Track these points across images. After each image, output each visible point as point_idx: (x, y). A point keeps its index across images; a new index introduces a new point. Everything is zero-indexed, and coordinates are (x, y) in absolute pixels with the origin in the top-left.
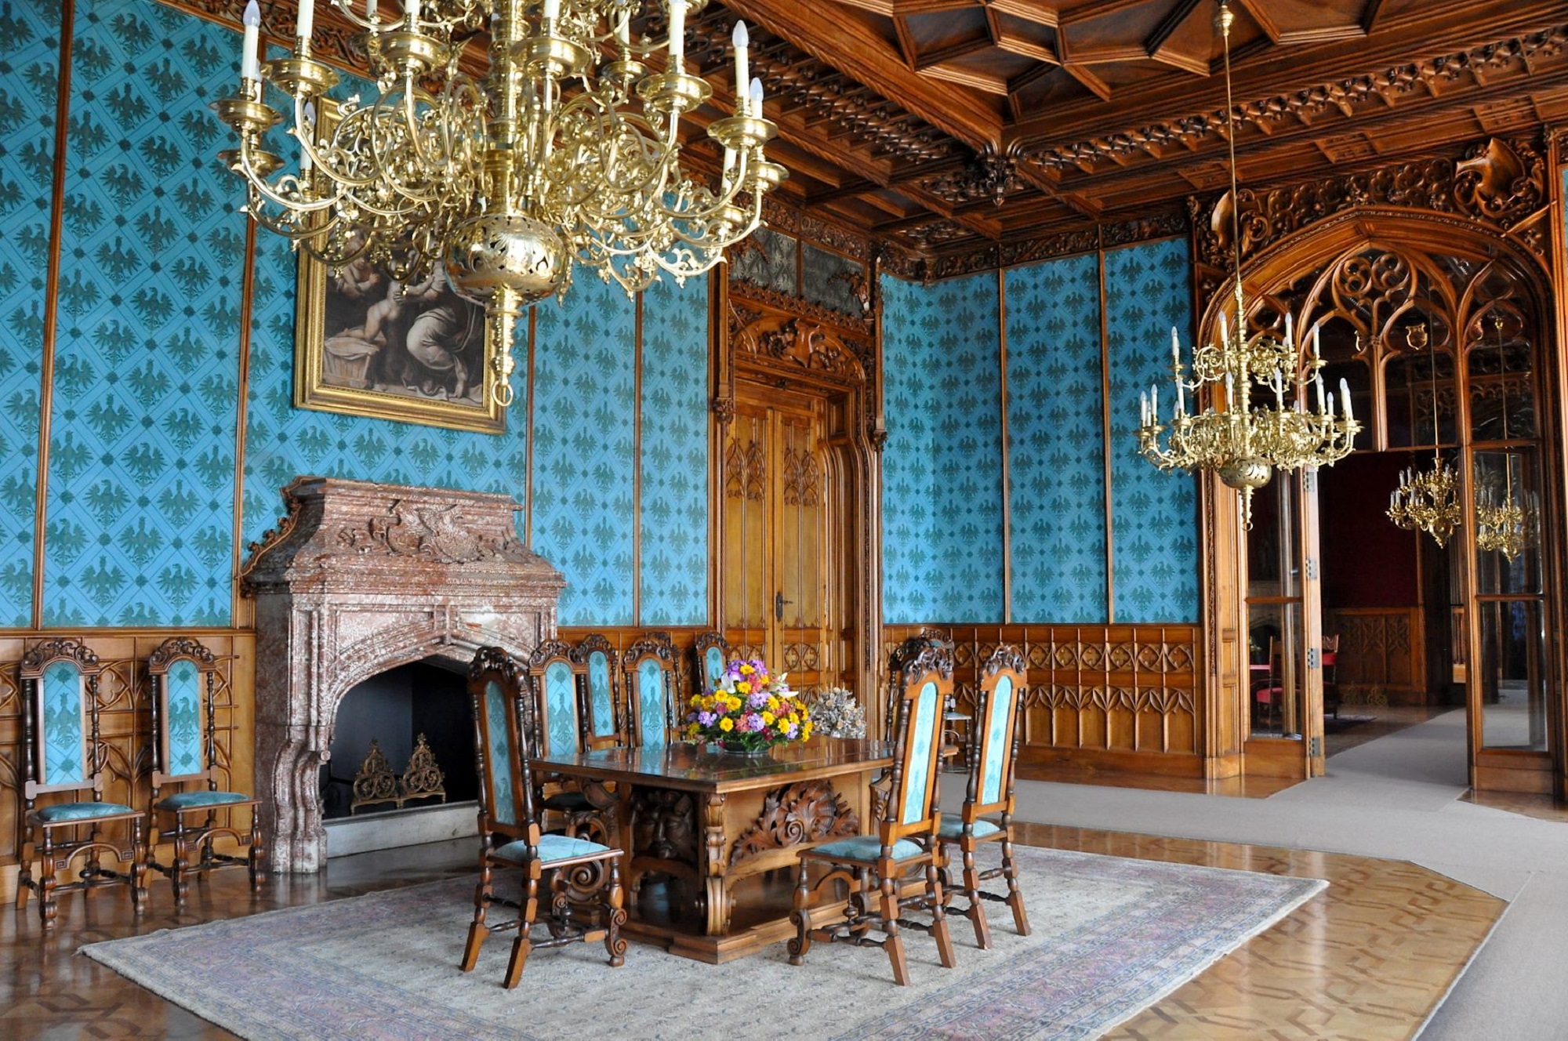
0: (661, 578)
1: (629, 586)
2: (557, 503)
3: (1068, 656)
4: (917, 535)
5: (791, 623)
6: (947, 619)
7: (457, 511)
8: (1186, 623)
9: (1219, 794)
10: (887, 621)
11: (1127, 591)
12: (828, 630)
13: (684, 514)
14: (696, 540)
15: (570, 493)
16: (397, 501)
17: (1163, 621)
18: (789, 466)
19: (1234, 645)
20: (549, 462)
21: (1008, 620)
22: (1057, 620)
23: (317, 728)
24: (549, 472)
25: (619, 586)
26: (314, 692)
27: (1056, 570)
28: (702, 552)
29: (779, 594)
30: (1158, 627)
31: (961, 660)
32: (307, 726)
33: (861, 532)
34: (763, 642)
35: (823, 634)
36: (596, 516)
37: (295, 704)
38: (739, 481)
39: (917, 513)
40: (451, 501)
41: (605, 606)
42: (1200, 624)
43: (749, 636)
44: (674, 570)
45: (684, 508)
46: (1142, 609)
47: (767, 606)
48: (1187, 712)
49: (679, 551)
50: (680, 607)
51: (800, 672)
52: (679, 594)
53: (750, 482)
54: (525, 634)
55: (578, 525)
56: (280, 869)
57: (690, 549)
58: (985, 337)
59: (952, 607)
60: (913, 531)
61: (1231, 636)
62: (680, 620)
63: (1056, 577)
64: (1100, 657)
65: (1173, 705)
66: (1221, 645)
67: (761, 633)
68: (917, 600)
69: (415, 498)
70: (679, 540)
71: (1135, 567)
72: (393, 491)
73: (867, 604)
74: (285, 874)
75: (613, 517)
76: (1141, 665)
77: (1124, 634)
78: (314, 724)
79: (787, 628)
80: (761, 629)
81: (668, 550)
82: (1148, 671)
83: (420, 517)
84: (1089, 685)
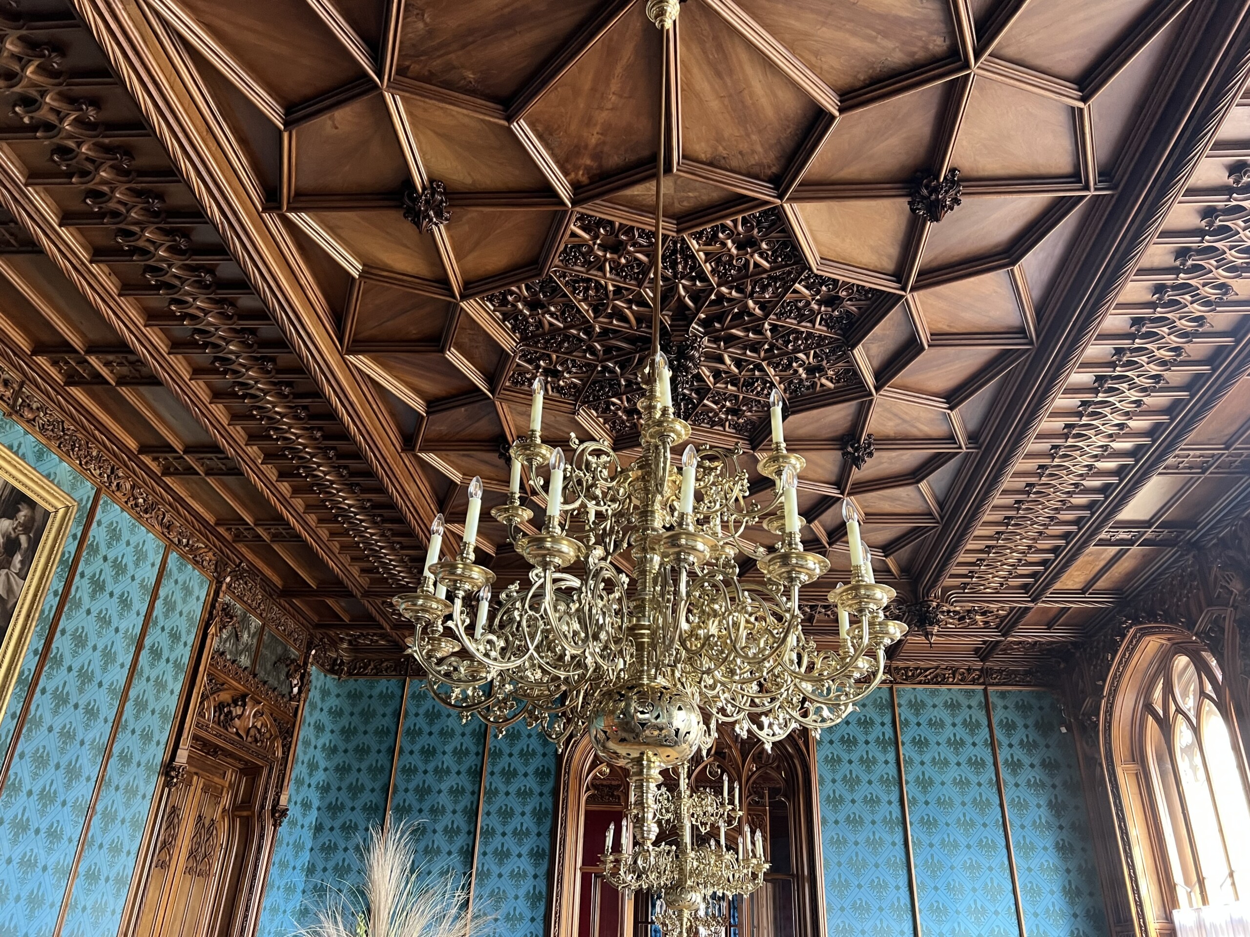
13: (111, 882)
15: (17, 852)
18: (196, 834)
24: (5, 827)
28: (115, 926)
33: (242, 907)
36: (33, 880)
39: (290, 889)
45: (112, 875)
49: (96, 924)
55: (14, 890)
57: (106, 921)
58: (382, 733)
60: (282, 907)
70: (98, 911)
75: (48, 883)
81: (87, 923)
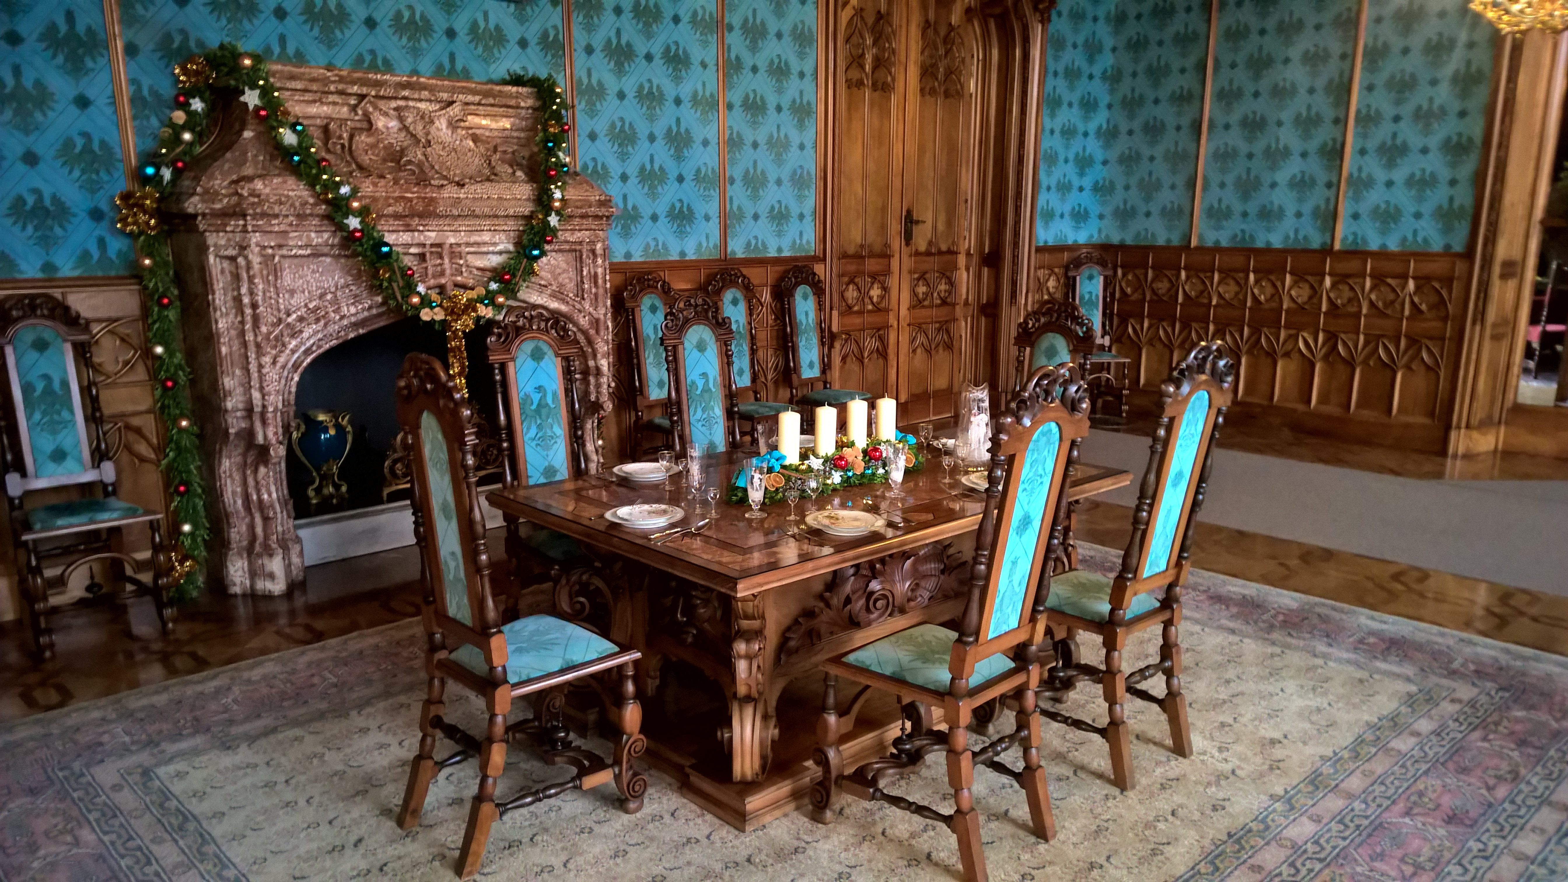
0: (755, 197)
1: (713, 209)
2: (611, 98)
3: (1269, 290)
4: (1086, 134)
5: (922, 248)
6: (1116, 239)
7: (455, 110)
8: (1447, 252)
9: (1462, 477)
10: (1041, 244)
11: (1364, 208)
12: (968, 254)
13: (786, 112)
14: (802, 147)
15: (629, 84)
16: (362, 97)
17: (1414, 248)
18: (928, 45)
19: (1512, 284)
20: (598, 41)
21: (1194, 243)
22: (1260, 244)
23: (263, 414)
24: (598, 56)
25: (700, 209)
26: (253, 367)
27: (1266, 179)
28: (810, 162)
29: (909, 212)
30: (1404, 257)
31: (1129, 290)
32: (249, 410)
33: (1014, 131)
34: (887, 272)
35: (962, 260)
36: (667, 116)
37: (228, 382)
38: (862, 67)
39: (1088, 106)
40: (445, 96)
41: (681, 233)
42: (1469, 254)
43: (871, 265)
44: (772, 186)
45: (785, 103)
46: (1384, 232)
47: (895, 227)
48: (1432, 370)
49: (779, 161)
50: (780, 234)
51: (931, 306)
52: (779, 216)
53: (875, 68)
54: (564, 278)
55: (643, 129)
56: (237, 590)
57: (794, 158)
59: (1123, 227)
60: (1081, 128)
61: (1511, 269)
62: (780, 250)
63: (1265, 189)
64: (1315, 293)
65: (1412, 360)
66: (1496, 282)
67: (884, 261)
68: (1080, 216)
69: (390, 92)
70: (778, 146)
71: (1381, 175)
72: (354, 83)
73: (1017, 223)
74: (244, 595)
75: (689, 116)
76: (1372, 304)
77: (1353, 265)
78: (258, 409)
79: (917, 254)
80: (885, 255)
81: (765, 160)
82: (1382, 314)
83: (401, 119)
84: (1295, 327)
